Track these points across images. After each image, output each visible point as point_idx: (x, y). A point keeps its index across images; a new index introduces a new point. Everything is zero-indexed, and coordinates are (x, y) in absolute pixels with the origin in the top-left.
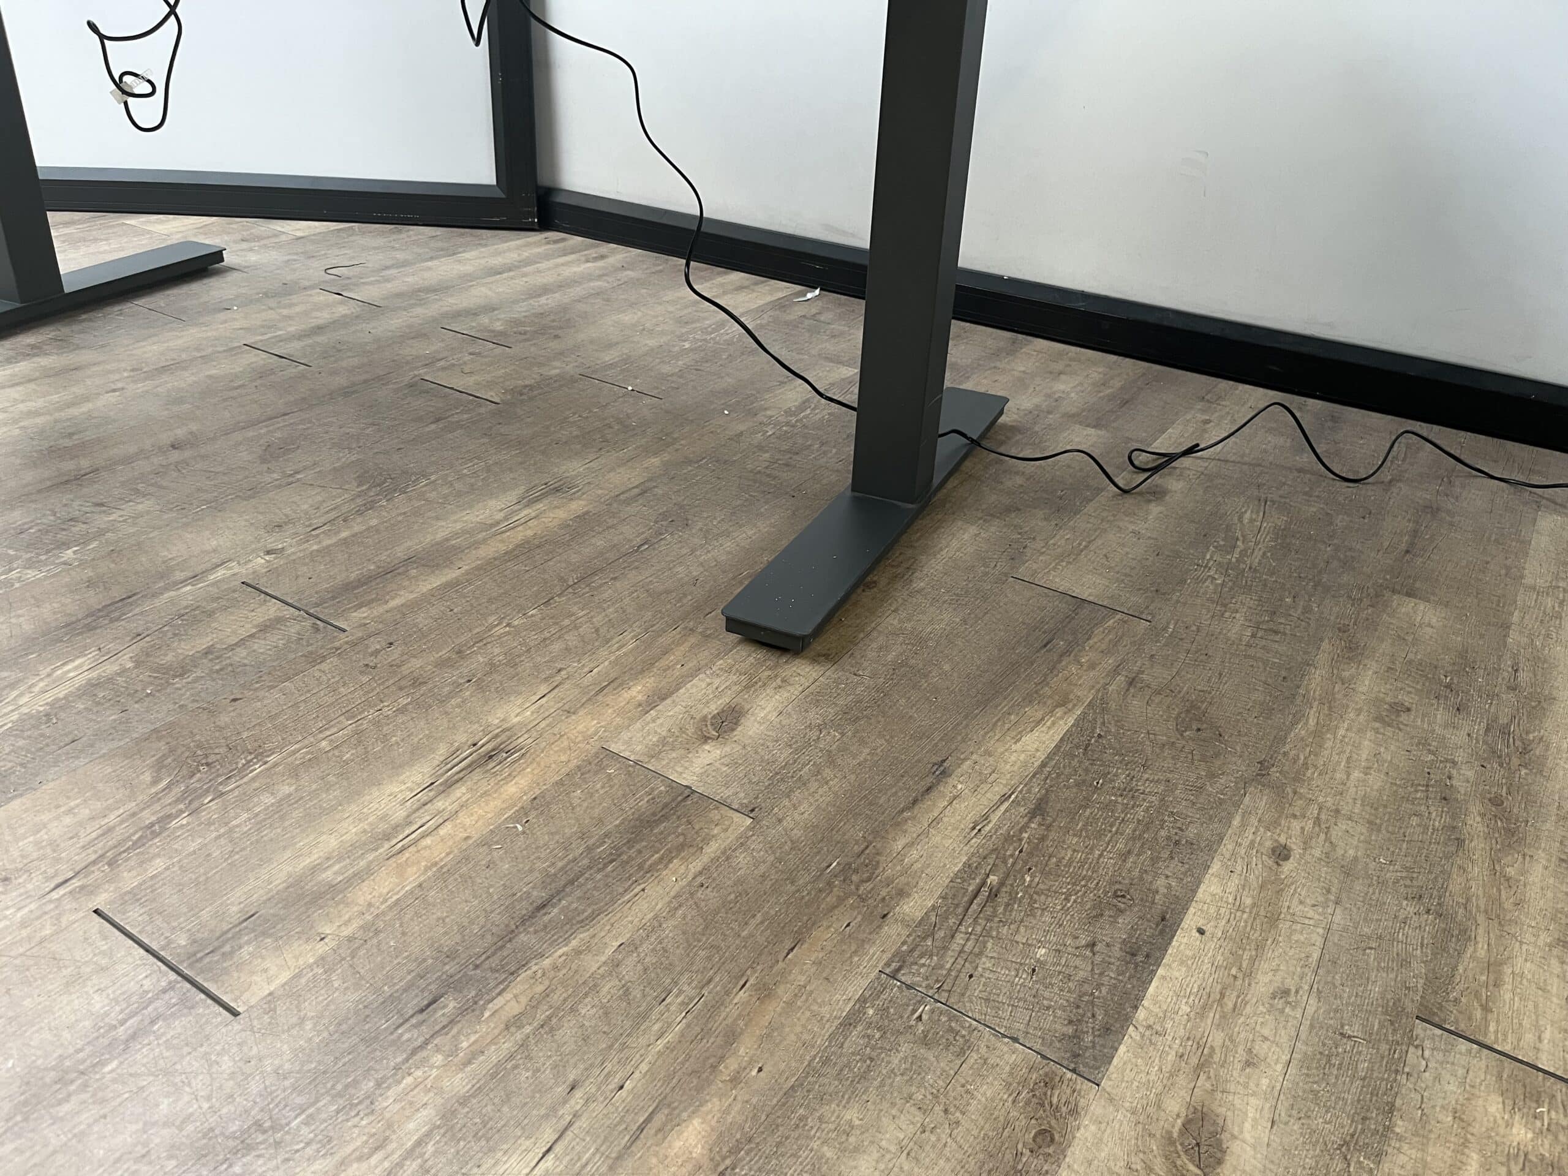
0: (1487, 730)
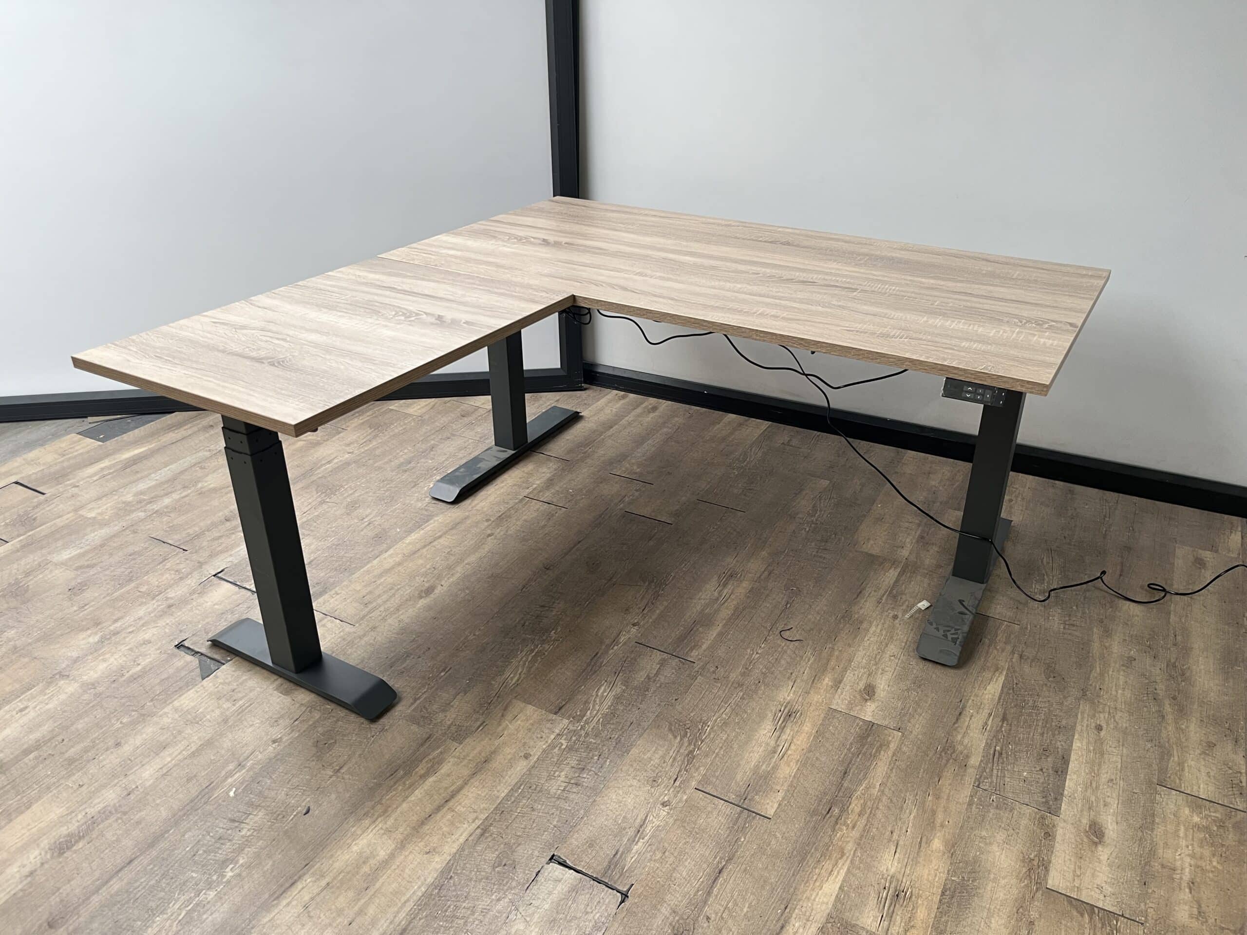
0: (1167, 666)
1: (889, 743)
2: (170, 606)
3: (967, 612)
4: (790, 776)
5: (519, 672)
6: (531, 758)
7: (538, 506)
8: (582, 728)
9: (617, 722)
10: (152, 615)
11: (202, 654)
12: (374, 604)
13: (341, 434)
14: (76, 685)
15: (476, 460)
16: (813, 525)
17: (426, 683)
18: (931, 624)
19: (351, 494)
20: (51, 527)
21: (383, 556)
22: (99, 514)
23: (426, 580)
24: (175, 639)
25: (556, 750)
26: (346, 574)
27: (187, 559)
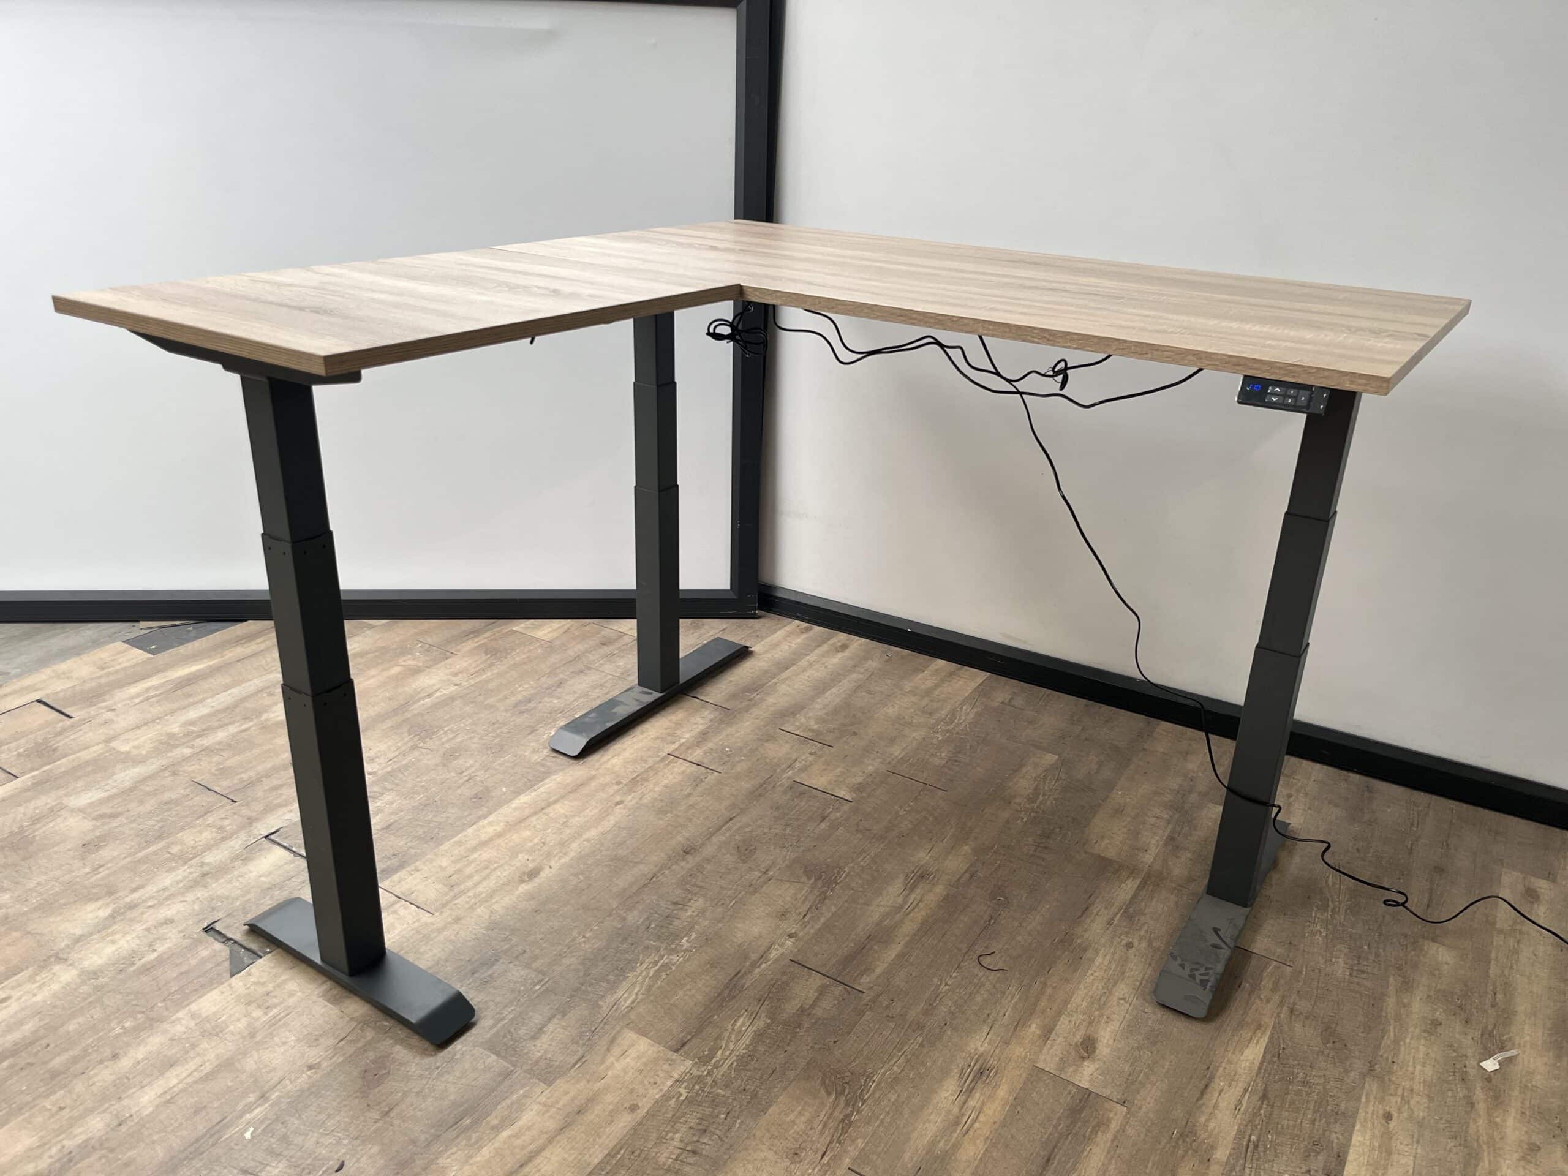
0: (1482, 1034)
1: (1109, 1120)
2: (204, 875)
3: (1223, 945)
4: (975, 1160)
5: (635, 991)
6: (639, 1111)
7: (683, 768)
8: (709, 1073)
9: (756, 1069)
10: (181, 885)
11: (235, 942)
12: (462, 887)
13: (449, 660)
14: (74, 972)
15: (613, 703)
16: (1033, 814)
17: (516, 998)
18: (1175, 959)
19: (452, 739)
20: (73, 761)
21: (481, 823)
22: (134, 747)
23: (530, 858)
24: (205, 919)
25: (672, 1102)
26: (431, 844)
27: (235, 814)
